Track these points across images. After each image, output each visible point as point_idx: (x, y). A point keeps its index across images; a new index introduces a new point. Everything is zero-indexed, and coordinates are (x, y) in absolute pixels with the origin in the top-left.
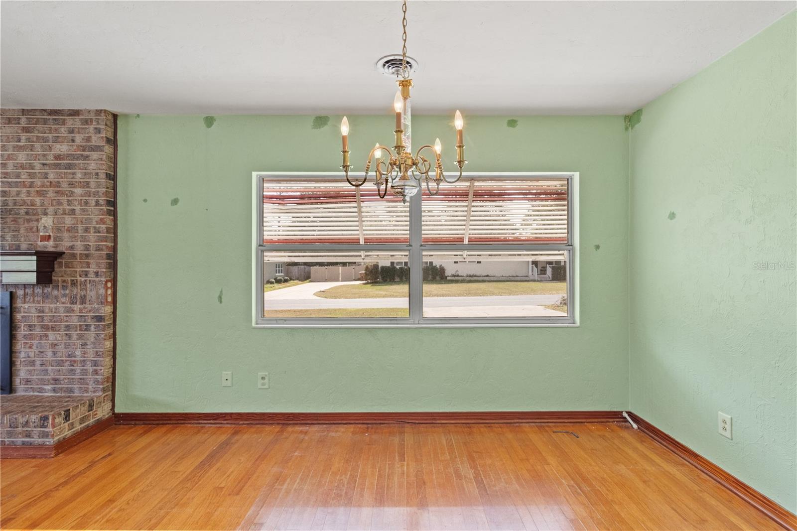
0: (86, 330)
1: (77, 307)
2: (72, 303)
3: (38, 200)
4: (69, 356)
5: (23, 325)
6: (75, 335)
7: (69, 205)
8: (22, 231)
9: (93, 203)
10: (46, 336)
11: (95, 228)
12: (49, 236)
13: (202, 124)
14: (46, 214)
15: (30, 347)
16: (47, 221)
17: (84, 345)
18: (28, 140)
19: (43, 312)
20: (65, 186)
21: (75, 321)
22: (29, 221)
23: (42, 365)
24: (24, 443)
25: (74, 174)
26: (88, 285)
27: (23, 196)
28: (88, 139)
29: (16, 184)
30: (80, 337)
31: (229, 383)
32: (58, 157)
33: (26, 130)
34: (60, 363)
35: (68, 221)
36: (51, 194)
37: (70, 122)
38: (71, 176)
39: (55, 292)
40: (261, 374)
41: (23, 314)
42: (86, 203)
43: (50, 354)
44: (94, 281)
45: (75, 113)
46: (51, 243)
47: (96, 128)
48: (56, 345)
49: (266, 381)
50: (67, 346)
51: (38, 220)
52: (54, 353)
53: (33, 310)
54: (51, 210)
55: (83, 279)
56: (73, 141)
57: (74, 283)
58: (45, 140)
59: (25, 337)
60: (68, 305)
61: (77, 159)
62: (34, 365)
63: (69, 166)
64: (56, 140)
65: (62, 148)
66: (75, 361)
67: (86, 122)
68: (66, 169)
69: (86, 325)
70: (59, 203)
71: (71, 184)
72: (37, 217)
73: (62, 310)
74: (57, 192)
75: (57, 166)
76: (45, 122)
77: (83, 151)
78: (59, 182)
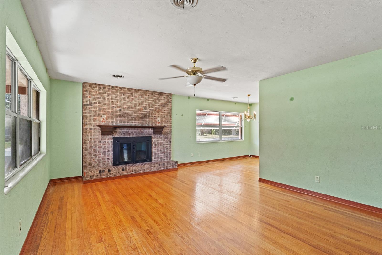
0: (167, 145)
1: (166, 140)
2: (165, 139)
3: (157, 113)
4: (164, 151)
5: (153, 144)
6: (165, 146)
7: (164, 115)
8: (153, 122)
9: (169, 115)
10: (159, 147)
11: (169, 121)
12: (159, 123)
13: (187, 98)
14: (159, 117)
15: (155, 150)
16: (159, 119)
17: (167, 149)
18: (155, 99)
19: (158, 141)
20: (163, 111)
21: (165, 143)
22: (155, 119)
23: (158, 154)
24: (172, 168)
25: (165, 108)
26: (168, 134)
27: (154, 113)
28: (168, 100)
29: (153, 110)
30: (166, 147)
31: (192, 156)
32: (162, 104)
33: (155, 97)
34: (162, 153)
35: (164, 119)
36: (160, 113)
37: (164, 96)
38: (164, 108)
39: (161, 136)
40: (198, 153)
41: (154, 142)
42: (168, 115)
43: (160, 151)
44: (169, 133)
45: (165, 93)
46: (160, 124)
47: (170, 98)
48: (161, 149)
49: (199, 154)
50: (163, 149)
51: (157, 119)
52: (161, 151)
53: (156, 141)
54: (160, 116)
55: (167, 133)
56: (165, 100)
57: (165, 134)
58: (159, 99)
59: (154, 147)
60: (164, 139)
61: (166, 104)
62: (156, 154)
63: (164, 106)
64: (161, 99)
65: (162, 102)
66: (165, 153)
67: (168, 96)
68: (164, 107)
69: (168, 144)
70: (162, 115)
71: (165, 110)
72: (156, 118)
73: (162, 140)
74: (161, 112)
75: (161, 106)
76: (159, 95)
77: (167, 103)
78: (162, 110)
